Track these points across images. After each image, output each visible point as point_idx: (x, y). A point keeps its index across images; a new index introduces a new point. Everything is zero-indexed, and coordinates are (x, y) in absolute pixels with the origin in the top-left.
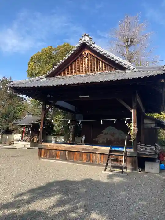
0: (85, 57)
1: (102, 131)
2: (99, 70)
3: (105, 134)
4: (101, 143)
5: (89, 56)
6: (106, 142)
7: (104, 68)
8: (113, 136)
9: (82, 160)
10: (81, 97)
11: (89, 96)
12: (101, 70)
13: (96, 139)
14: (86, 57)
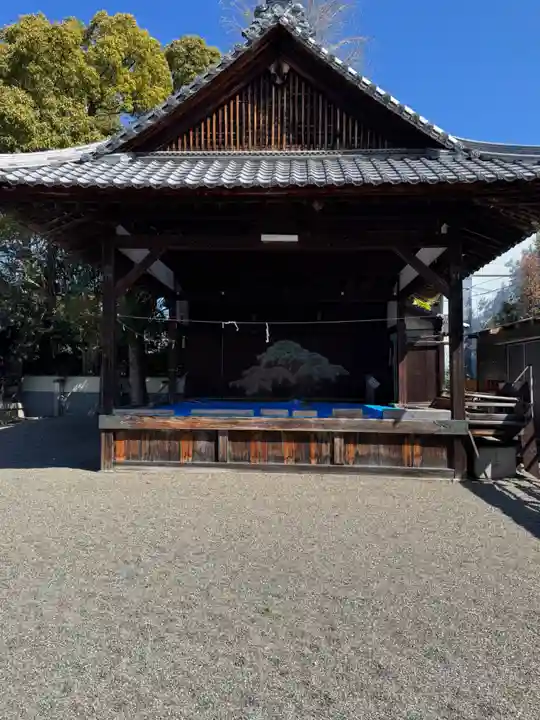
0: (277, 86)
1: (258, 357)
2: (335, 141)
3: (269, 365)
4: (254, 395)
5: (294, 85)
6: (270, 389)
7: (353, 135)
8: (294, 371)
9: (282, 459)
10: (265, 238)
11: (299, 238)
12: (341, 141)
13: (238, 383)
14: (283, 84)
